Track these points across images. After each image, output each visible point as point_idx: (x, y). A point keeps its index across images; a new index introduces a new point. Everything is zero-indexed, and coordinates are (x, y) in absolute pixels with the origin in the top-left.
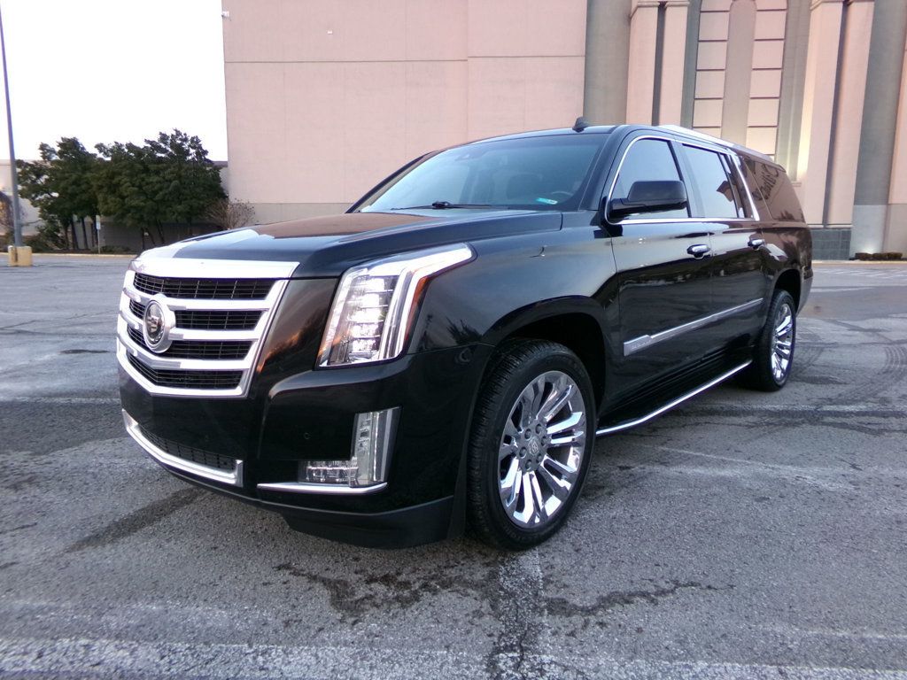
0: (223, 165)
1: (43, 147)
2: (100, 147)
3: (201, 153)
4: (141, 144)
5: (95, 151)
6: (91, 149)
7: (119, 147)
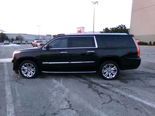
0: (129, 29)
1: (104, 29)
2: (110, 28)
3: (125, 28)
4: (116, 27)
5: (110, 29)
6: (109, 29)
7: (113, 28)
